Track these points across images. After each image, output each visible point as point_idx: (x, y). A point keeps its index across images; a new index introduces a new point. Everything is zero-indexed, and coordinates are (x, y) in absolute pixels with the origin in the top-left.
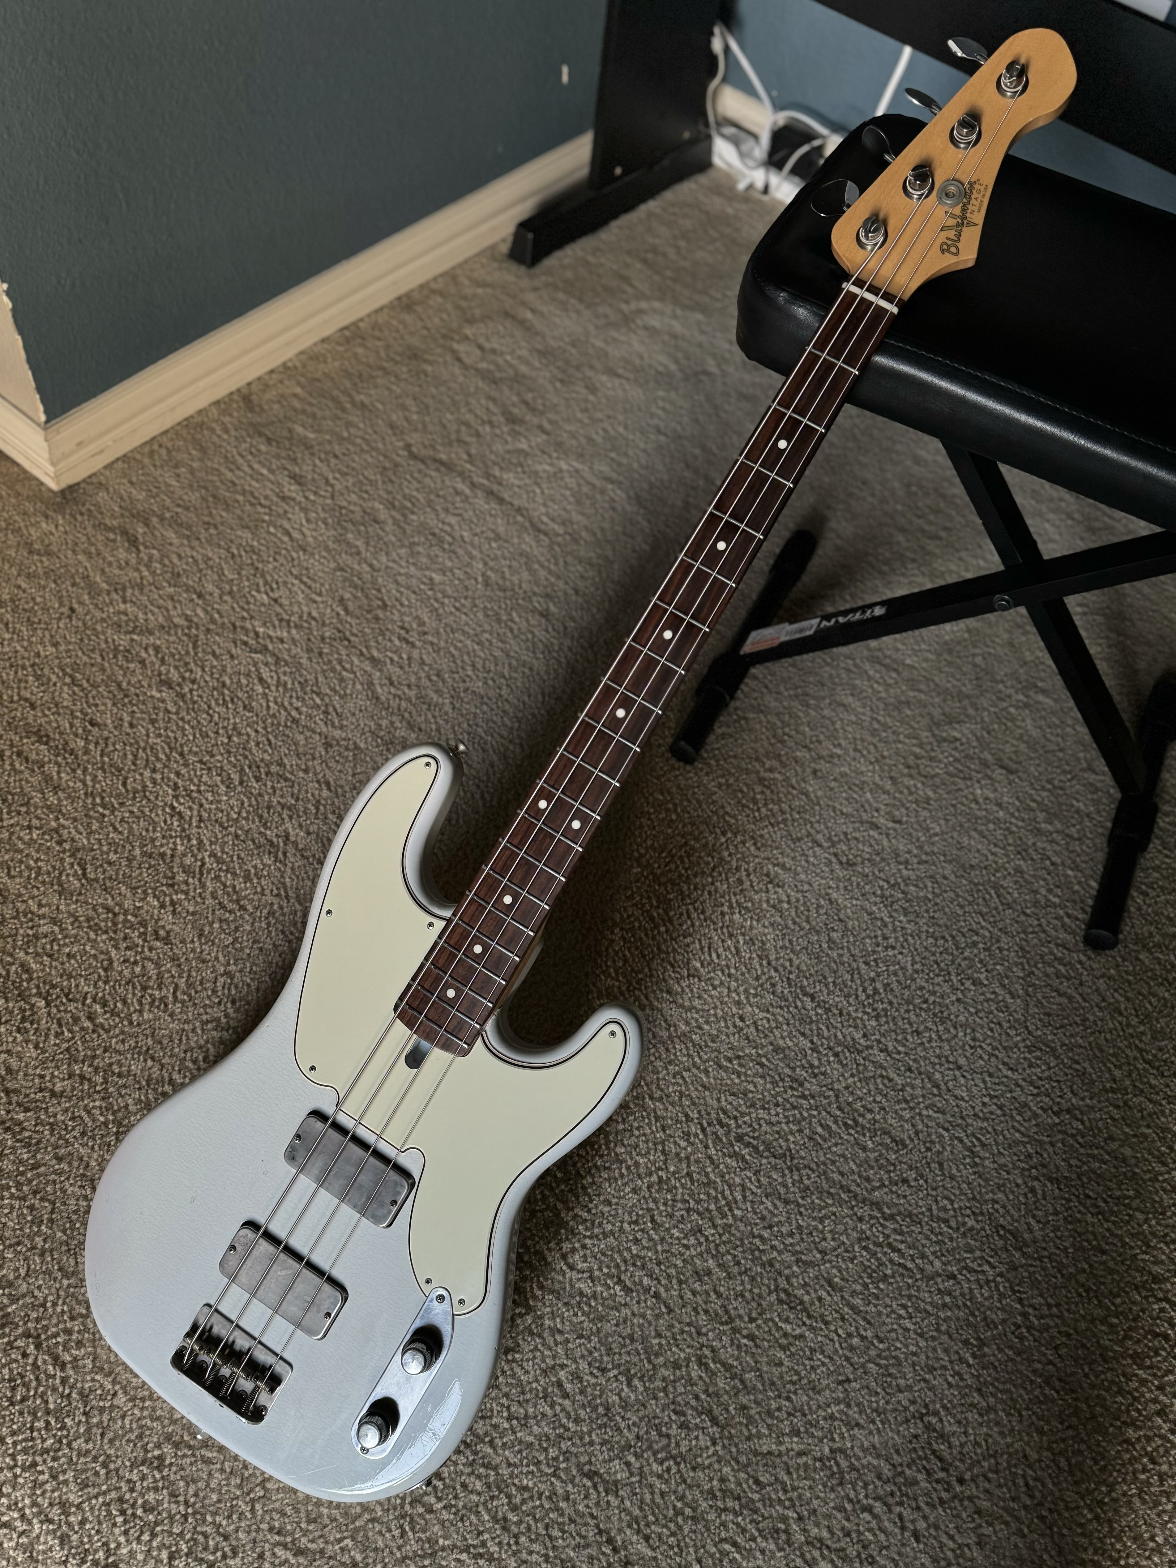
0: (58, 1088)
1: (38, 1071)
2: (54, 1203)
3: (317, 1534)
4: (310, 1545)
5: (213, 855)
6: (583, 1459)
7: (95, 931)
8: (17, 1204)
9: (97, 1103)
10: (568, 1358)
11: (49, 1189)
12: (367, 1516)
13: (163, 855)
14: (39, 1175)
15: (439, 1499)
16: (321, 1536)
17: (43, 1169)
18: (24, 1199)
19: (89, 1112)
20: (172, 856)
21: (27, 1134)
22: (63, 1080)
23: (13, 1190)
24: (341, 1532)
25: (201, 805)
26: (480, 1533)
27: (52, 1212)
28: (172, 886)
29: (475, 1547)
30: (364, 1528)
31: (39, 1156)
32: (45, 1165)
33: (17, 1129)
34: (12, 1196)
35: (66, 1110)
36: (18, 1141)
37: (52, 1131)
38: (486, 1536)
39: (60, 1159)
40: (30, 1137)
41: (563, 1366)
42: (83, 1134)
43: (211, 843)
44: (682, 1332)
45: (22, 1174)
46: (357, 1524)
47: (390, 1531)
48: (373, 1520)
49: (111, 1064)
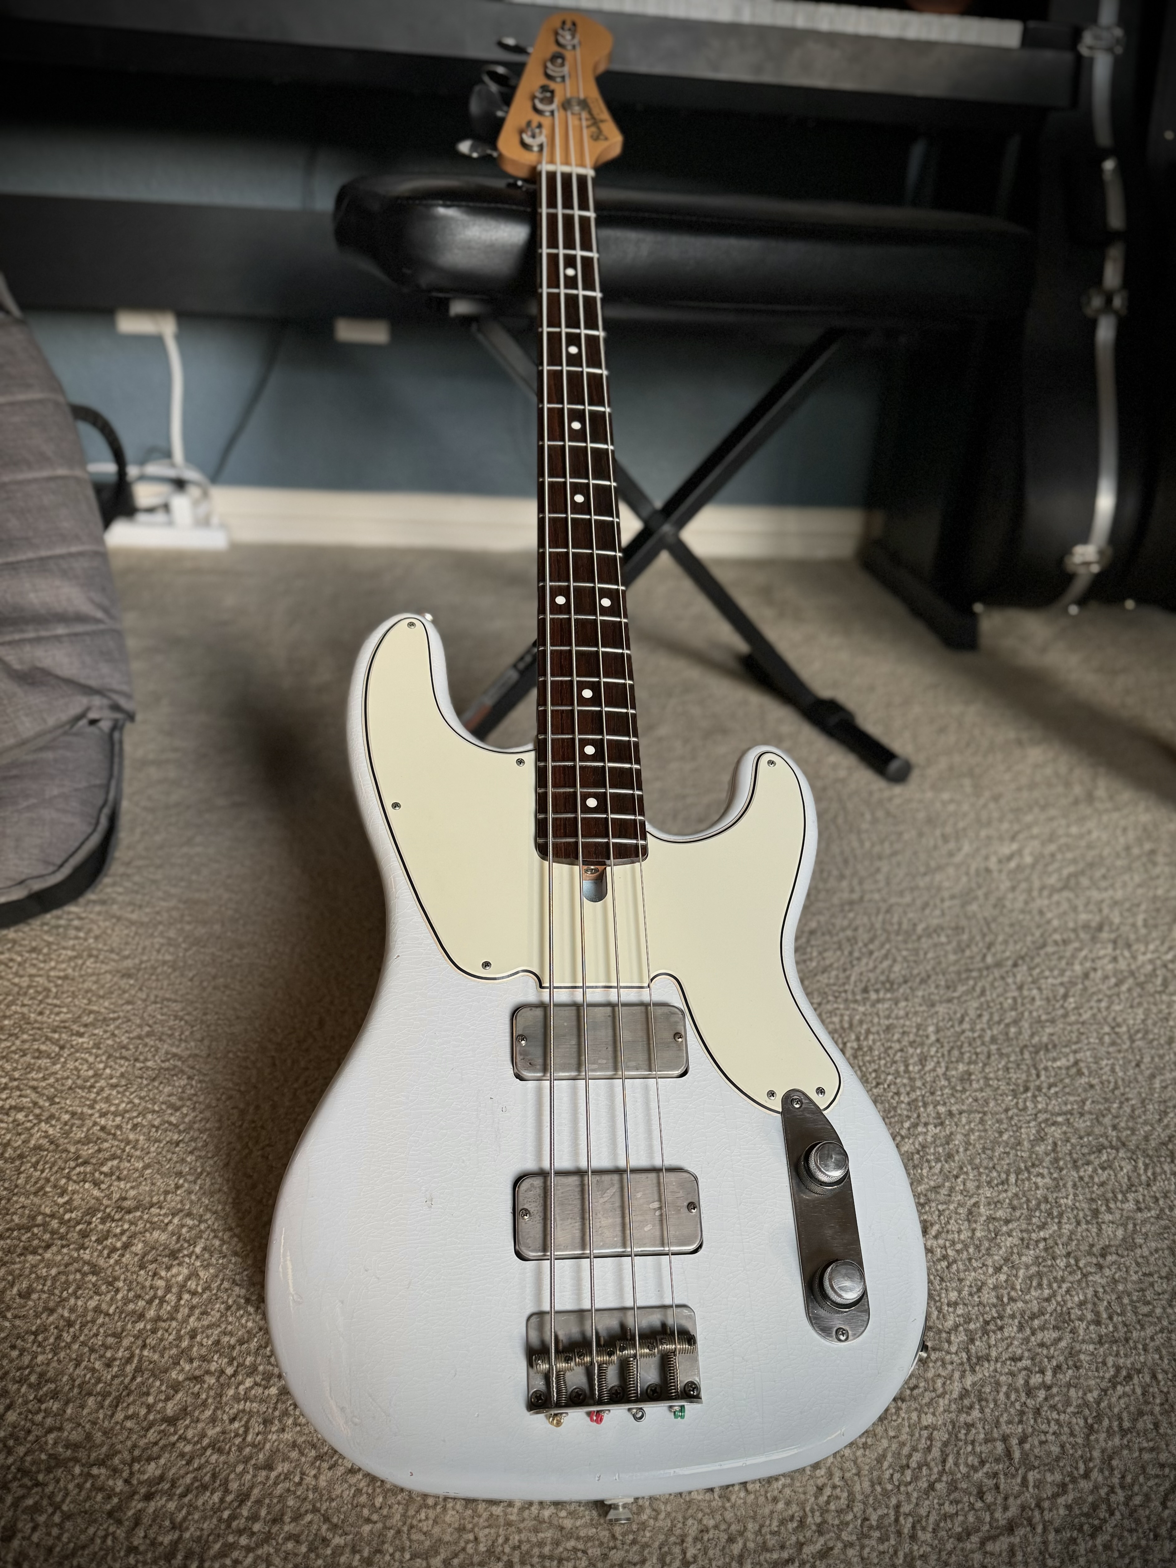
0: (170, 1409)
1: (120, 1416)
2: (315, 1510)
3: (1000, 1500)
4: (1009, 1514)
5: (103, 1115)
6: (1084, 1247)
7: (34, 1252)
8: (266, 1549)
9: (249, 1382)
10: (971, 1197)
11: (291, 1502)
12: (1014, 1441)
13: (38, 1148)
14: (259, 1502)
15: (1042, 1372)
16: (1006, 1498)
17: (256, 1491)
18: (268, 1537)
19: (246, 1399)
20: (52, 1143)
21: (188, 1479)
22: (168, 1399)
23: (244, 1541)
24: (1014, 1476)
25: (34, 1088)
26: (1104, 1363)
27: (326, 1519)
28: (86, 1163)
29: (1115, 1376)
30: (1025, 1455)
31: (234, 1486)
32: (252, 1488)
33: (166, 1486)
34: (249, 1549)
35: (213, 1420)
36: (183, 1495)
37: (220, 1451)
38: (1110, 1361)
39: (269, 1466)
40: (195, 1479)
41: (976, 1205)
42: (267, 1422)
43: (91, 1107)
44: (1011, 1118)
45: (233, 1517)
46: (1017, 1455)
47: (1046, 1433)
48: (1022, 1441)
49: (217, 1342)
